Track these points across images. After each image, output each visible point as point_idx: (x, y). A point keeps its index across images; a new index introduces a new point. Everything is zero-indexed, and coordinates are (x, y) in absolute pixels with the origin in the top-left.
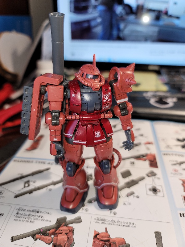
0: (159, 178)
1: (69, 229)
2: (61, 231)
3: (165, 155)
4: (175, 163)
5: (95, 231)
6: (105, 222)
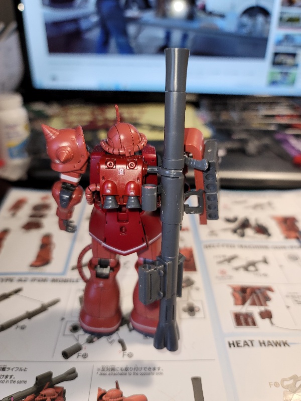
0: (198, 289)
1: (56, 392)
2: (45, 396)
3: (207, 247)
4: (222, 259)
5: (100, 390)
6: (116, 372)
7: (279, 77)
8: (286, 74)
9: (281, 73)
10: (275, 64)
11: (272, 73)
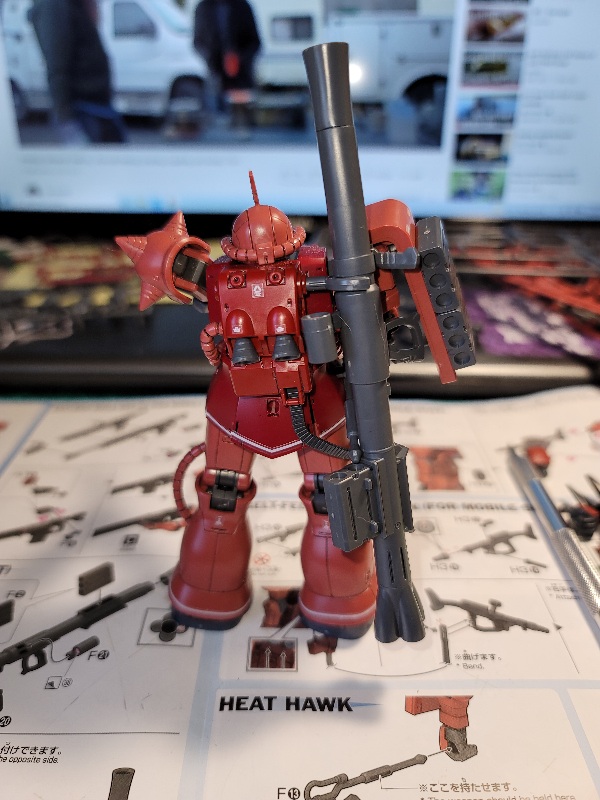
7: (470, 183)
8: (486, 175)
9: (475, 174)
10: (460, 156)
11: (456, 176)
